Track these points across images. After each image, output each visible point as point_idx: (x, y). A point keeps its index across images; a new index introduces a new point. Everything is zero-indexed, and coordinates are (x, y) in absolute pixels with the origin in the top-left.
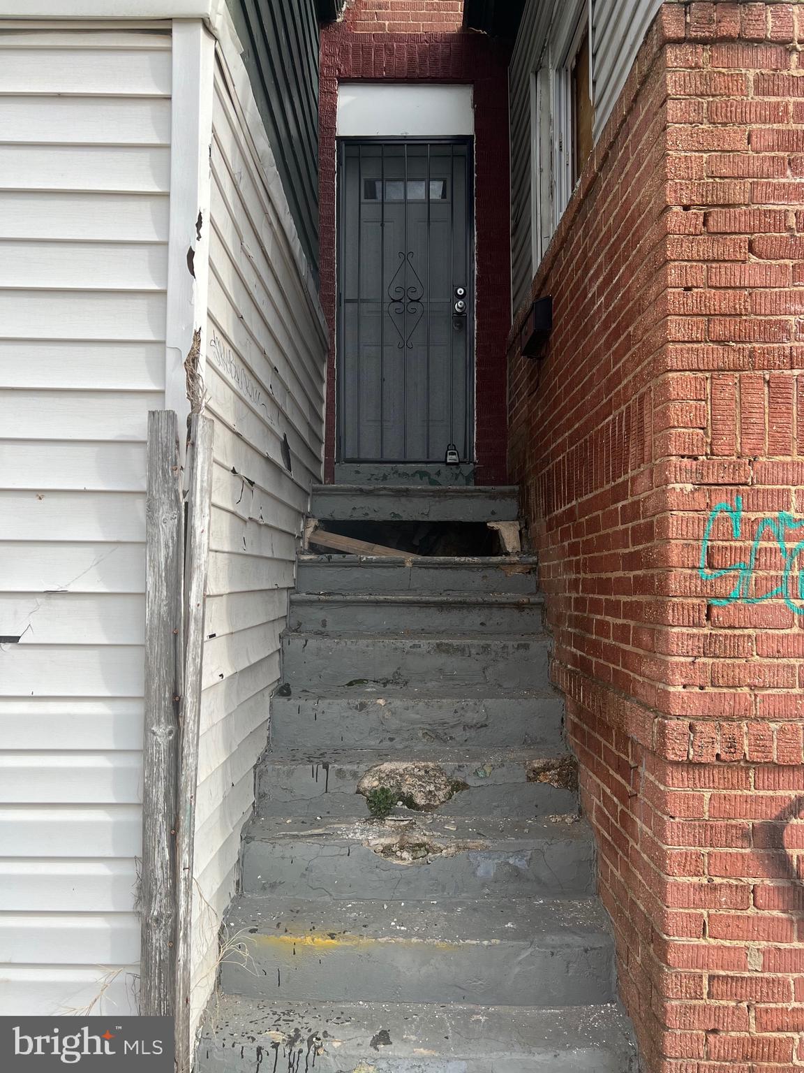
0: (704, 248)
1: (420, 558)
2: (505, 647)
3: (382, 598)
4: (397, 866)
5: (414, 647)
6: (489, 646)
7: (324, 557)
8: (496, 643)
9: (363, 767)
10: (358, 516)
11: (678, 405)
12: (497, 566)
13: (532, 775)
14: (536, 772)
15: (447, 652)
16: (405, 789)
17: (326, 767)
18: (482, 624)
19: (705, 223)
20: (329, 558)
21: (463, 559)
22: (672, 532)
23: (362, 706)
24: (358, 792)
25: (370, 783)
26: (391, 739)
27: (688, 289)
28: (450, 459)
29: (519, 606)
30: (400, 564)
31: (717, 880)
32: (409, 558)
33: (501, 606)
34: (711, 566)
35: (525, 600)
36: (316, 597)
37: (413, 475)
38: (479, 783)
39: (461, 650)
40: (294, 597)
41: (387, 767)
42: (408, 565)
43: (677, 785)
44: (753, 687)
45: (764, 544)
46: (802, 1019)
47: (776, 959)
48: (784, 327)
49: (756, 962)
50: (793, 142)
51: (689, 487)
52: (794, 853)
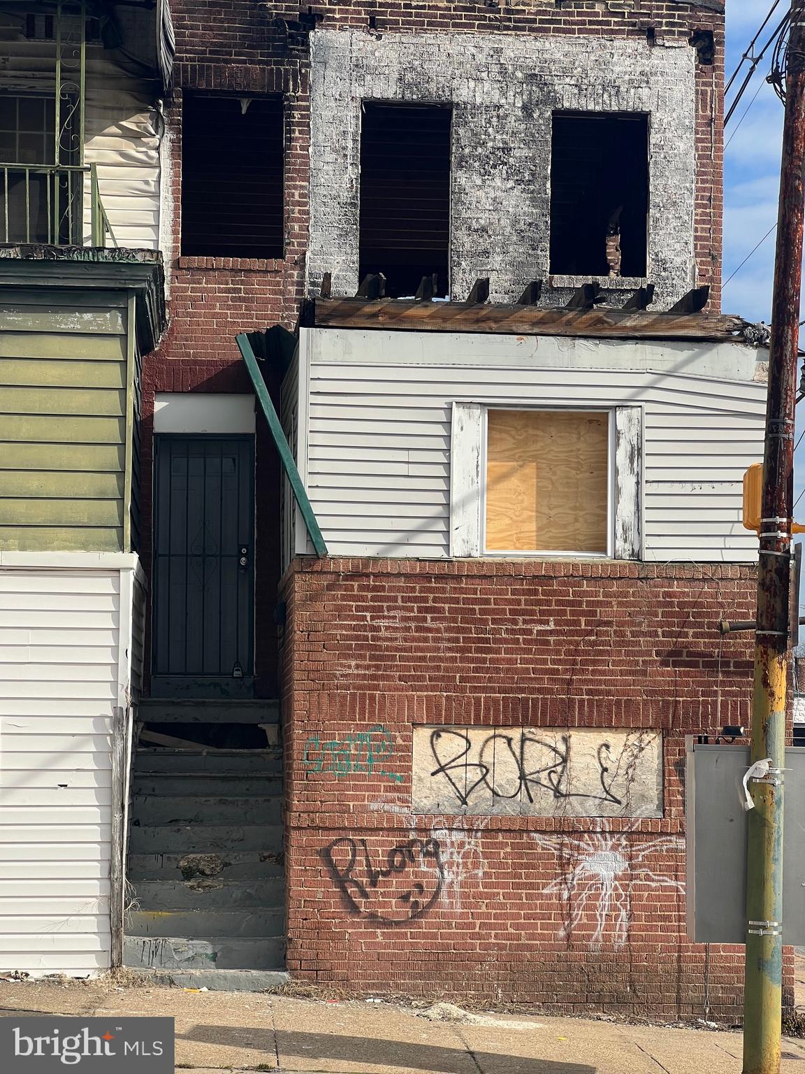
0: (307, 646)
1: (211, 749)
3: (188, 774)
4: (197, 894)
5: (206, 801)
6: (248, 800)
7: (151, 749)
8: (252, 800)
9: (180, 856)
10: (170, 720)
11: (297, 702)
12: (258, 755)
13: (262, 859)
14: (265, 858)
15: (224, 803)
16: (200, 867)
17: (162, 856)
18: (247, 790)
19: (308, 638)
20: (156, 749)
21: (238, 750)
22: (295, 747)
23: (179, 831)
24: (177, 868)
25: (183, 863)
26: (194, 847)
27: (301, 661)
29: (269, 779)
30: (199, 754)
31: (308, 868)
32: (205, 750)
34: (308, 759)
35: (272, 775)
36: (148, 774)
37: (209, 685)
38: (237, 863)
39: (232, 803)
41: (192, 856)
42: (204, 754)
43: (294, 835)
44: (321, 802)
45: (327, 752)
46: (335, 915)
47: (327, 895)
48: (335, 675)
49: (320, 895)
50: (339, 609)
51: (301, 732)
52: (334, 858)
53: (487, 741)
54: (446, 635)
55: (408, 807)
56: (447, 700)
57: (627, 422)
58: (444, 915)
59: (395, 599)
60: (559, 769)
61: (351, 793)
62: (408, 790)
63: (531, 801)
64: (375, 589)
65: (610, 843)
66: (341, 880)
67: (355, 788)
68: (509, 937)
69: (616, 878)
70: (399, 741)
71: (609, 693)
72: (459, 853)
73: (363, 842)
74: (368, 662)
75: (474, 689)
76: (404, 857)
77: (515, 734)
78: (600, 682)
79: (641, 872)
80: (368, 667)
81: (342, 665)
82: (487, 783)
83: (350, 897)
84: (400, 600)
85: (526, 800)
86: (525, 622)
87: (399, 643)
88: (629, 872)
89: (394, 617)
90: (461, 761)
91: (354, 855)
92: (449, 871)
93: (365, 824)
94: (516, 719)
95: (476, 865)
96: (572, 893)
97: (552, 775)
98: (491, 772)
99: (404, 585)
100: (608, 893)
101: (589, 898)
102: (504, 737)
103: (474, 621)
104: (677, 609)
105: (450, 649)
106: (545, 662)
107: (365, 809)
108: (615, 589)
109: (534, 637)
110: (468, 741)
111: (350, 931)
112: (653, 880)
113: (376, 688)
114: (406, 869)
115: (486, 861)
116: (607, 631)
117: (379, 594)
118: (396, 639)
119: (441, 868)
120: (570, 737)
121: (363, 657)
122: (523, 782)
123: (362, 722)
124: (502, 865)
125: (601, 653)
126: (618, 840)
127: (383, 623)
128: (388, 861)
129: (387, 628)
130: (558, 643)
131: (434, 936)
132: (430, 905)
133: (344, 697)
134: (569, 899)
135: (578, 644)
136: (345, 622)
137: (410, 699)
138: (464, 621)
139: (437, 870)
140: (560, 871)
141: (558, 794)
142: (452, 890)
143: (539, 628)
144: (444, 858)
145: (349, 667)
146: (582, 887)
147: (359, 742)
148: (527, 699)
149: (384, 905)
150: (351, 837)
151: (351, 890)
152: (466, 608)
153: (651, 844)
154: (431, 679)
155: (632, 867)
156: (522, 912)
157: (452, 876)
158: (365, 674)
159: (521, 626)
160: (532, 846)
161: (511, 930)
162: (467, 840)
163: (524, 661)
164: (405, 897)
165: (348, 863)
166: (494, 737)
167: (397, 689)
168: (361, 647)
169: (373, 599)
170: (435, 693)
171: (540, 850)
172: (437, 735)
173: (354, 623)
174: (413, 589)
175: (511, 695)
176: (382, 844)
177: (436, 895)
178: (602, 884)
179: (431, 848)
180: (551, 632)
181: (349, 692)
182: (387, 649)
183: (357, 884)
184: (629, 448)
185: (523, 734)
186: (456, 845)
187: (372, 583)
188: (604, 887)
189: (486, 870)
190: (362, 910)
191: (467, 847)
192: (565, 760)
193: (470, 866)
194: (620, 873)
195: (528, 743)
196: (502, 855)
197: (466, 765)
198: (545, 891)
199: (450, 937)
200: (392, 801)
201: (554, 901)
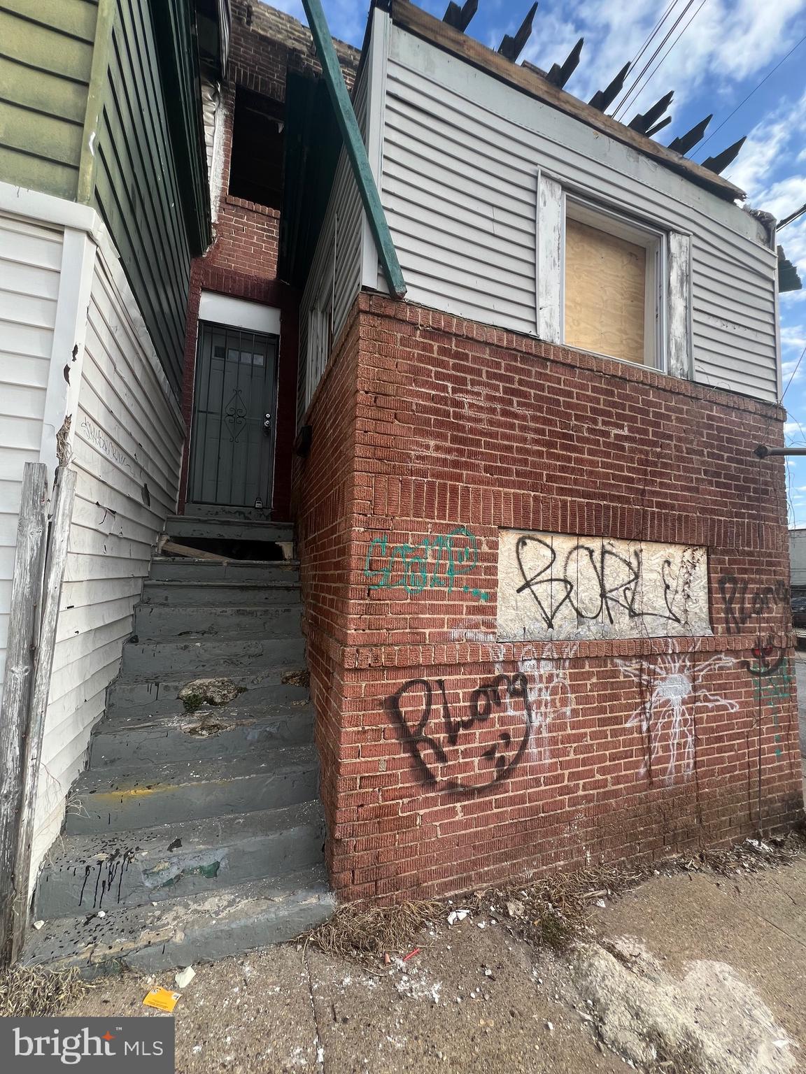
0: (372, 413)
1: (232, 561)
2: (277, 611)
3: (205, 583)
4: (201, 741)
5: (223, 612)
6: (268, 610)
7: (171, 559)
8: (272, 609)
9: (182, 683)
10: (196, 535)
11: (358, 488)
12: (277, 566)
13: (285, 681)
14: (287, 679)
15: (243, 614)
16: (209, 694)
17: (157, 685)
18: (266, 598)
19: (375, 402)
20: (174, 559)
21: (258, 562)
22: (353, 551)
23: (186, 647)
24: (178, 698)
25: (186, 692)
26: (203, 666)
27: (366, 432)
28: (257, 505)
29: (288, 589)
30: (220, 564)
31: (367, 728)
32: (226, 561)
33: (278, 588)
34: (371, 569)
35: (292, 585)
36: (162, 583)
37: (235, 513)
38: (254, 687)
39: (251, 613)
40: (146, 582)
41: (198, 682)
42: (225, 564)
43: (349, 681)
44: (388, 629)
45: (396, 559)
46: (404, 792)
47: (392, 764)
48: (409, 456)
49: (383, 767)
50: (416, 371)
51: (362, 529)
52: (403, 710)
53: (570, 553)
54: (532, 424)
55: (494, 633)
56: (534, 501)
57: (678, 248)
58: (533, 770)
59: (479, 373)
60: (632, 585)
61: (427, 616)
62: (493, 610)
63: (612, 622)
64: (457, 355)
65: (677, 665)
66: (411, 741)
67: (433, 610)
68: (596, 785)
69: (684, 702)
70: (485, 548)
71: (672, 507)
72: (547, 688)
73: (440, 683)
74: (448, 444)
75: (562, 491)
76: (488, 700)
77: (596, 544)
78: (665, 495)
79: (700, 693)
80: (449, 451)
81: (418, 444)
82: (571, 601)
83: (423, 763)
84: (484, 375)
85: (608, 621)
86: (604, 423)
87: (483, 426)
88: (693, 694)
89: (479, 394)
90: (546, 576)
91: (429, 703)
92: (537, 713)
93: (445, 660)
94: (598, 529)
95: (564, 702)
96: (651, 722)
97: (627, 592)
98: (575, 588)
99: (488, 358)
100: (678, 720)
101: (664, 728)
102: (587, 549)
103: (558, 413)
104: (716, 432)
105: (537, 442)
106: (621, 468)
107: (445, 638)
108: (673, 404)
109: (612, 440)
110: (553, 552)
111: (422, 812)
112: (710, 701)
113: (458, 478)
114: (491, 716)
115: (574, 696)
116: (669, 444)
117: (462, 362)
118: (480, 420)
119: (529, 709)
120: (641, 551)
121: (442, 437)
122: (604, 601)
123: (442, 521)
124: (587, 700)
125: (665, 465)
126: (684, 661)
127: (467, 399)
128: (470, 706)
129: (471, 405)
130: (632, 450)
131: (522, 800)
132: (518, 759)
133: (419, 486)
134: (649, 730)
135: (647, 453)
136: (423, 390)
137: (497, 495)
138: (550, 411)
139: (525, 712)
140: (639, 700)
141: (633, 614)
142: (540, 736)
143: (616, 432)
144: (532, 697)
145: (427, 447)
146: (658, 715)
147: (437, 548)
148: (607, 507)
149: (466, 767)
150: (425, 678)
151: (426, 752)
152: (550, 398)
153: (707, 663)
154: (518, 474)
155: (695, 689)
156: (607, 753)
157: (540, 718)
158: (446, 459)
159: (600, 427)
160: (615, 674)
161: (598, 777)
162: (555, 672)
163: (605, 465)
164: (489, 754)
165: (421, 715)
166: (577, 548)
167: (481, 482)
168: (439, 424)
169: (455, 367)
170: (523, 492)
171: (622, 679)
172: (522, 542)
173: (434, 393)
174: (498, 365)
175: (594, 501)
176: (464, 684)
177: (524, 745)
178: (672, 710)
179: (518, 685)
180: (626, 438)
181: (426, 480)
182: (472, 431)
183: (432, 744)
184: (679, 273)
185: (603, 546)
186: (544, 680)
187: (454, 347)
188: (675, 713)
189: (573, 707)
190: (438, 779)
191: (556, 680)
192: (637, 576)
193: (558, 704)
194: (686, 696)
195: (607, 556)
196: (589, 687)
197: (551, 580)
198: (628, 725)
199: (539, 796)
200: (476, 626)
201: (635, 735)
